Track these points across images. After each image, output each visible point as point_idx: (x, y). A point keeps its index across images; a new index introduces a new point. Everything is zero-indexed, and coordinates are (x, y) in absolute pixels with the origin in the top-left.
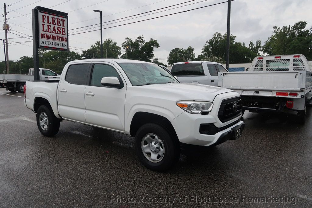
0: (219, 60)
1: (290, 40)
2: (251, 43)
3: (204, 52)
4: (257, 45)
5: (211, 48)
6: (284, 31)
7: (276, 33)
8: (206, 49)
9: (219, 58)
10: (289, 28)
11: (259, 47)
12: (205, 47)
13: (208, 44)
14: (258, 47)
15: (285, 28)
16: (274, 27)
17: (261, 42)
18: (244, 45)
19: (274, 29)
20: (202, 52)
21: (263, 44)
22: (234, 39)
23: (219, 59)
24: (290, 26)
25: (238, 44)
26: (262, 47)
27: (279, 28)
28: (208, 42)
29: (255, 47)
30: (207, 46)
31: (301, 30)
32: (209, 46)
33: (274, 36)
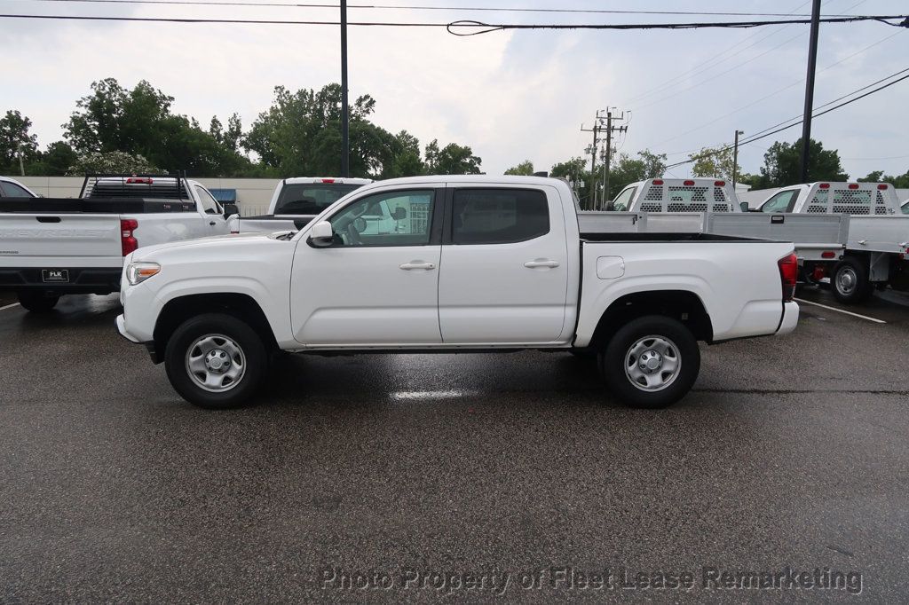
0: (137, 165)
1: (314, 129)
2: (215, 123)
3: (70, 134)
4: (231, 129)
5: (97, 123)
6: (300, 103)
7: (281, 103)
8: (78, 125)
9: (139, 156)
10: (312, 96)
11: (238, 133)
12: (74, 119)
13: (84, 111)
14: (236, 133)
15: (302, 94)
16: (276, 88)
17: (242, 122)
18: (195, 124)
19: (278, 94)
20: (65, 135)
21: (247, 129)
22: (169, 105)
23: (136, 159)
24: (312, 92)
25: (180, 123)
26: (245, 135)
27: (288, 92)
28: (84, 103)
29: (225, 133)
30: (80, 116)
31: (335, 105)
32: (89, 118)
33: (277, 111)
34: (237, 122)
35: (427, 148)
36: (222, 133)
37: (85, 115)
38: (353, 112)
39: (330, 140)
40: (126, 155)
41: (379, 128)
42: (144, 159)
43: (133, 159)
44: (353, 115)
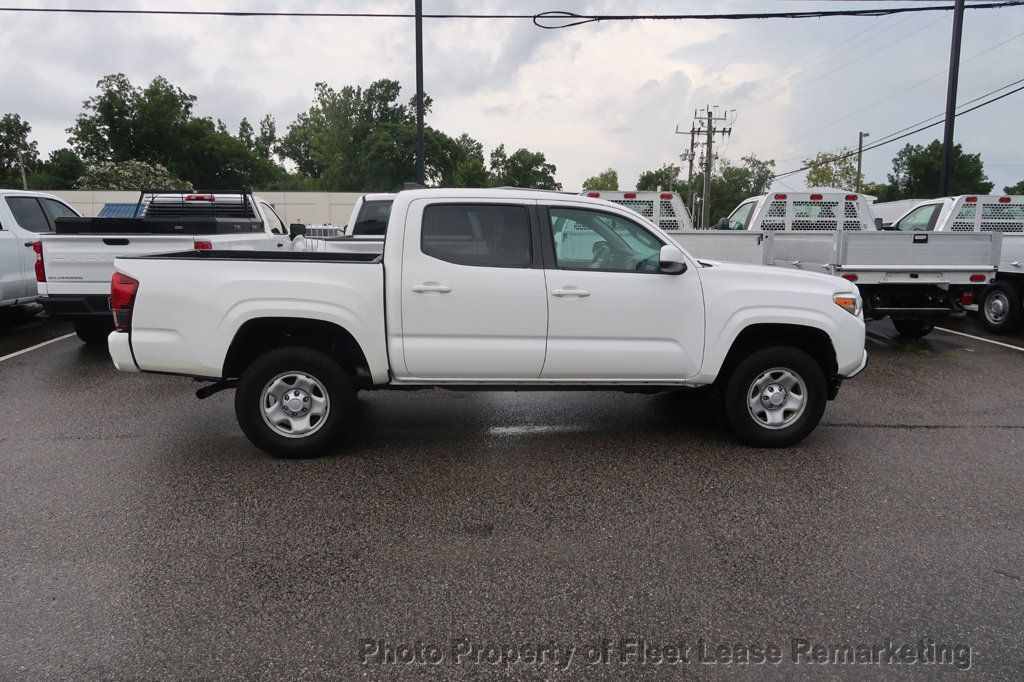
0: (157, 176)
1: (361, 133)
2: (245, 126)
3: (76, 140)
4: (264, 134)
5: (107, 127)
6: (345, 103)
7: (323, 103)
8: (85, 129)
9: (158, 166)
10: (359, 94)
11: (272, 139)
12: (81, 123)
13: (91, 113)
14: (269, 138)
15: (348, 91)
16: (317, 85)
17: (276, 126)
18: (222, 128)
19: (319, 92)
20: (70, 141)
21: (282, 133)
22: (191, 105)
23: (156, 170)
24: (359, 89)
25: (204, 125)
26: (280, 140)
27: (330, 90)
28: (92, 104)
29: (257, 138)
30: (88, 118)
31: (386, 105)
32: (97, 121)
33: (318, 111)
34: (271, 125)
35: (492, 155)
36: (253, 138)
37: (93, 118)
38: (407, 113)
39: (380, 146)
40: (144, 164)
41: (437, 132)
42: (164, 169)
43: (152, 169)
44: (407, 117)
